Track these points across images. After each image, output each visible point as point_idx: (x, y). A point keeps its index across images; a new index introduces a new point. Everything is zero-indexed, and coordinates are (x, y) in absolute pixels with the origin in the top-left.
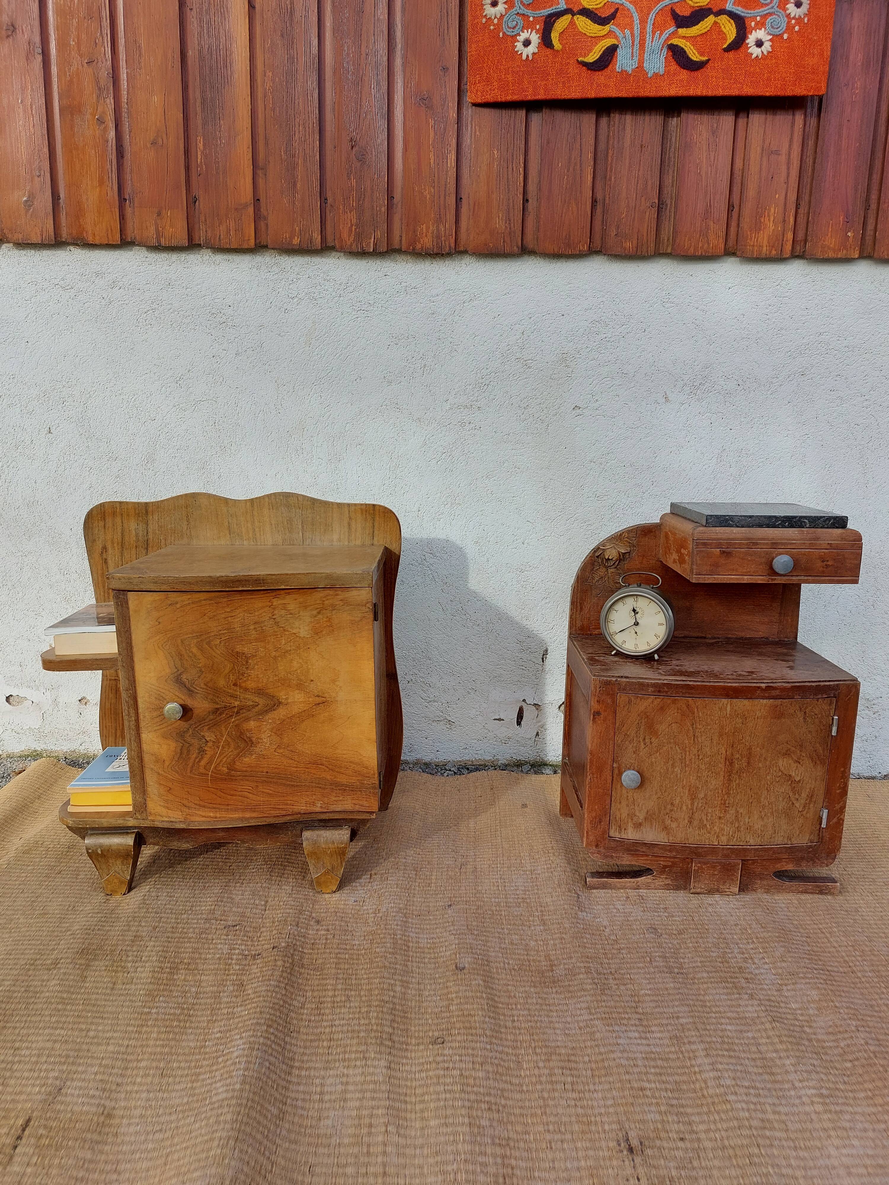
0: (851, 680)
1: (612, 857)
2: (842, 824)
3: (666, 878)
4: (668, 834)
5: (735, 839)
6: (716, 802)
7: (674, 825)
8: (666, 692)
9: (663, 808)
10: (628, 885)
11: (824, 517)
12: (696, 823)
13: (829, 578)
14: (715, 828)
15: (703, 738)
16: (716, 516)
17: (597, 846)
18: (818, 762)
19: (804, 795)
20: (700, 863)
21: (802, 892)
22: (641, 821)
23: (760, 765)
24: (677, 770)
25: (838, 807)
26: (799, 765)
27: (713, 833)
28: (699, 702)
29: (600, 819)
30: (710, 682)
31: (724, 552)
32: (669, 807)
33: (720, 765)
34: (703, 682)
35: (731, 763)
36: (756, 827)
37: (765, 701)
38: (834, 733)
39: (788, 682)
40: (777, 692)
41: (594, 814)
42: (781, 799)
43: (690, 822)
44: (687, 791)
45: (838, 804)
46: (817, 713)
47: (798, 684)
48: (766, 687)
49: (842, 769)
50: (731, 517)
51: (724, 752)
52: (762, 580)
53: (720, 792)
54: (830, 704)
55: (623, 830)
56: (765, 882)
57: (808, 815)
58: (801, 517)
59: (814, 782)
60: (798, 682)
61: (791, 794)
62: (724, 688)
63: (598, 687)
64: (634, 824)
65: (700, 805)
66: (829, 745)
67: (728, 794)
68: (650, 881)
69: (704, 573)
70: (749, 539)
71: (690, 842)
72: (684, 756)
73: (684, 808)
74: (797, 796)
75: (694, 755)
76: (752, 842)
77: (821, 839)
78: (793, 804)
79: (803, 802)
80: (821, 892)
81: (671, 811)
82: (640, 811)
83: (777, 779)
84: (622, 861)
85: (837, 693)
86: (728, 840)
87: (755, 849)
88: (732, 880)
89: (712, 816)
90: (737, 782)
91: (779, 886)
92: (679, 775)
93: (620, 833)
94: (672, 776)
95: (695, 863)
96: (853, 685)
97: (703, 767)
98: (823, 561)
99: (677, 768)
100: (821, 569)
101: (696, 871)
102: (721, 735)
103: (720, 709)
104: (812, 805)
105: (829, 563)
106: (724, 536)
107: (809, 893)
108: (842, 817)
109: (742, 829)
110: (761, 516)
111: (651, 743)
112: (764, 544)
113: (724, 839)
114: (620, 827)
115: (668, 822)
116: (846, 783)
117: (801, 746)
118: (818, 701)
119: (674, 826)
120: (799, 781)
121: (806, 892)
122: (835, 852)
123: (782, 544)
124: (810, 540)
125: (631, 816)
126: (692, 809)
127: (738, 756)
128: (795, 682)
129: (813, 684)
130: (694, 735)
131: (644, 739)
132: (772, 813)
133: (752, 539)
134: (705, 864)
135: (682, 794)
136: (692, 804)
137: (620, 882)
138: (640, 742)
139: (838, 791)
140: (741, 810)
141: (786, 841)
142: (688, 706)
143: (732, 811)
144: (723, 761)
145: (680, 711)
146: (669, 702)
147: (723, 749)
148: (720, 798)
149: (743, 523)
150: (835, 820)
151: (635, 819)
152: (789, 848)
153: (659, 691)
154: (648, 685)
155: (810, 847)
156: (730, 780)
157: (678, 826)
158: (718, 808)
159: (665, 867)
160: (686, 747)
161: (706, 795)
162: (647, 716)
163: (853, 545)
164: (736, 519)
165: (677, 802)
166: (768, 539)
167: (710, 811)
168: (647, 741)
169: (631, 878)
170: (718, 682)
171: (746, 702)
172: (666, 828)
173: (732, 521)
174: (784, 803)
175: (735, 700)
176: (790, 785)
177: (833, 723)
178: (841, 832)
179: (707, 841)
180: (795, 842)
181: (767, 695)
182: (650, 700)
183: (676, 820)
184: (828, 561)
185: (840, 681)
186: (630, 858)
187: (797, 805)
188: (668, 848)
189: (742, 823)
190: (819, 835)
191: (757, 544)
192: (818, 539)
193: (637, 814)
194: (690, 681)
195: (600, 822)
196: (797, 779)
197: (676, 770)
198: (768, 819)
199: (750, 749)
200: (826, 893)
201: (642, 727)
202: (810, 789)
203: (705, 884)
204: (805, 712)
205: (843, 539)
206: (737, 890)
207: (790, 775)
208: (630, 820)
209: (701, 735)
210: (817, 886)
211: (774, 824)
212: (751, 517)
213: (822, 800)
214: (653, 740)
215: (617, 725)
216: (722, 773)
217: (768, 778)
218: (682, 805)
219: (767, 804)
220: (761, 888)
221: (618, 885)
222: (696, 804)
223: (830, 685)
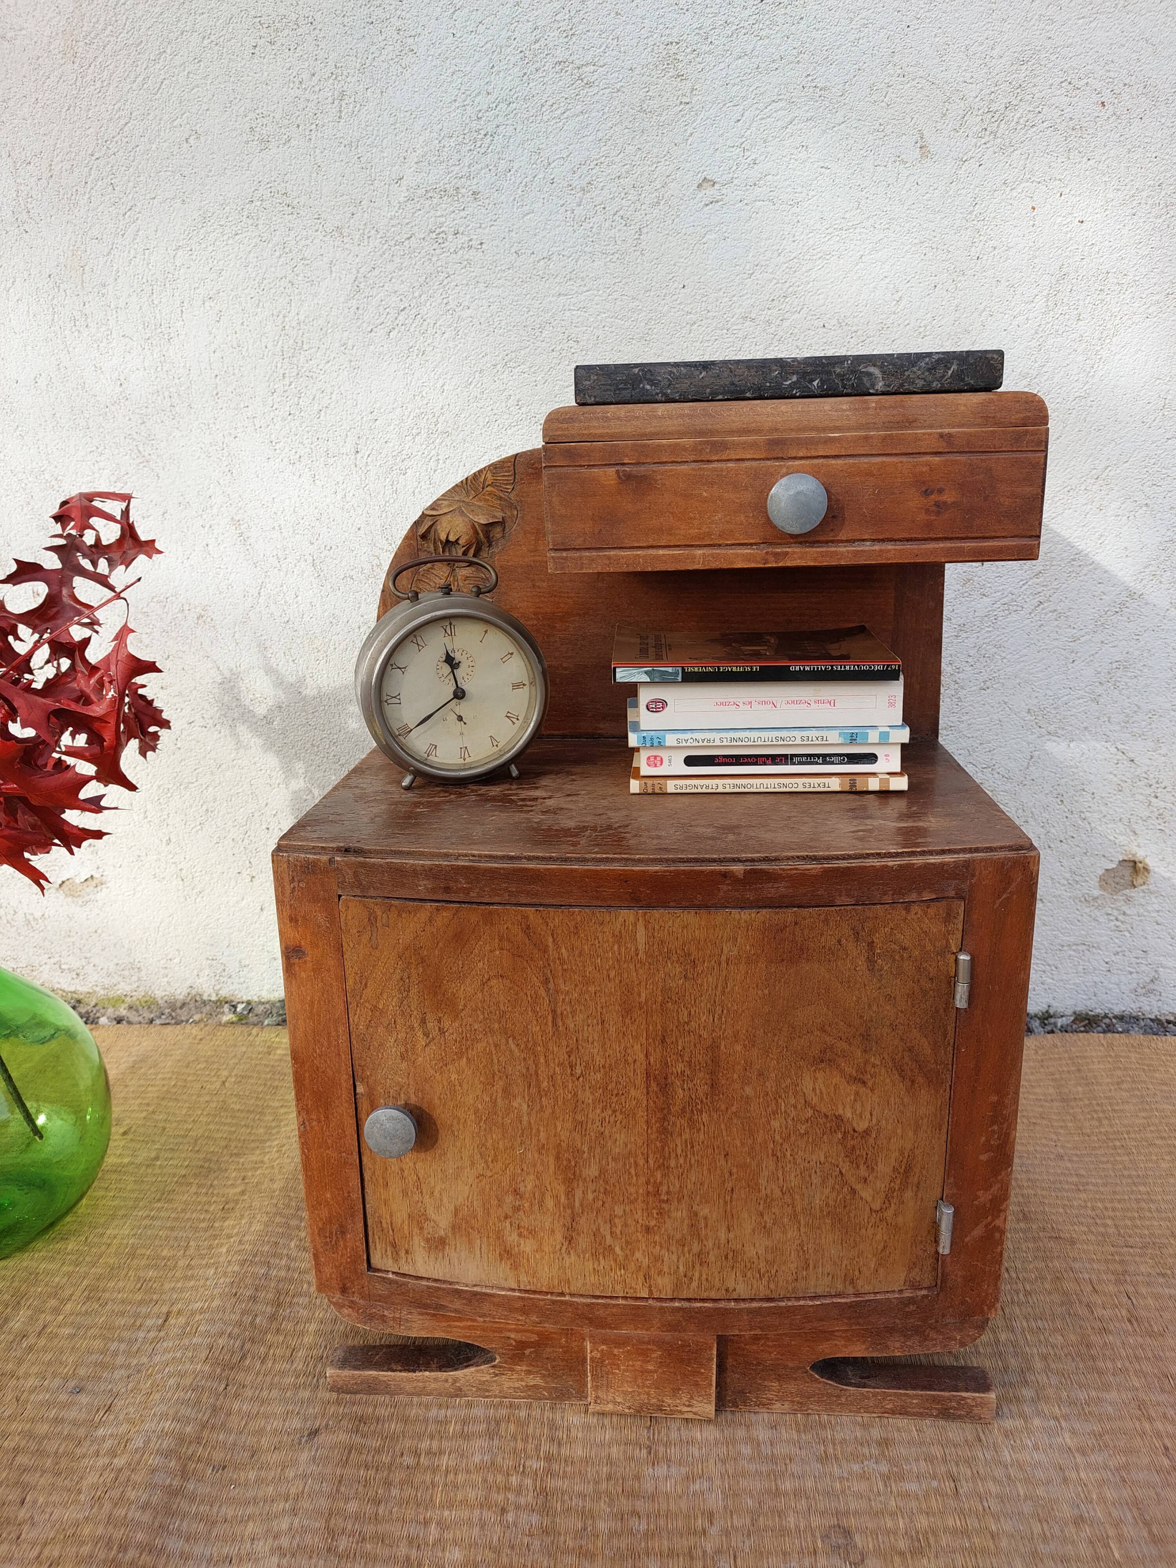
0: (1011, 848)
1: (383, 1319)
2: (1001, 1242)
3: (529, 1372)
4: (515, 1267)
5: (694, 1284)
6: (632, 1190)
7: (528, 1246)
8: (467, 891)
9: (494, 1202)
10: (433, 1386)
11: (929, 354)
12: (583, 1242)
13: (948, 544)
14: (638, 1255)
15: (580, 1017)
16: (601, 367)
17: (344, 1290)
18: (921, 1080)
19: (884, 1168)
20: (604, 1342)
21: (893, 1412)
22: (442, 1233)
23: (748, 1090)
24: (520, 1104)
25: (984, 1197)
26: (862, 1090)
27: (632, 1266)
28: (557, 918)
29: (341, 1226)
30: (585, 860)
31: (629, 477)
32: (509, 1199)
33: (633, 1092)
34: (566, 860)
35: (665, 1087)
36: (751, 1252)
37: (745, 915)
38: (961, 1000)
39: (815, 858)
40: (782, 888)
41: (324, 1213)
42: (816, 1180)
43: (570, 1240)
44: (552, 1160)
45: (986, 1190)
46: (907, 943)
47: (843, 864)
48: (746, 872)
49: (994, 1098)
50: (648, 371)
51: (641, 1056)
52: (748, 558)
53: (641, 1162)
54: (949, 918)
55: (402, 1253)
56: (792, 1387)
57: (900, 1219)
58: (860, 359)
59: (911, 1134)
60: (844, 858)
61: (845, 1167)
62: (624, 878)
63: (287, 880)
64: (427, 1240)
65: (590, 1196)
66: (951, 1034)
67: (663, 1166)
68: (488, 1377)
69: (579, 542)
70: (701, 433)
71: (573, 1289)
72: (532, 1068)
73: (550, 1203)
74: (863, 1171)
75: (560, 1064)
76: (742, 1290)
77: (941, 1283)
78: (853, 1191)
79: (881, 1185)
80: (946, 1414)
81: (517, 1209)
82: (438, 1208)
83: (802, 1129)
84: (409, 1329)
85: (965, 886)
86: (677, 1286)
87: (750, 1311)
88: (697, 1384)
89: (626, 1225)
90: (686, 1136)
91: (829, 1395)
92: (525, 1118)
93: (396, 1259)
94: (508, 1121)
95: (594, 1343)
96: (1015, 862)
97: (587, 1096)
98: (926, 493)
99: (519, 1100)
100: (922, 517)
101: (598, 1363)
102: (627, 1011)
103: (618, 938)
104: (909, 1194)
105: (948, 497)
106: (628, 428)
107: (914, 1414)
108: (998, 1222)
109: (712, 1258)
110: (738, 362)
111: (442, 1031)
112: (745, 446)
113: (664, 1285)
114: (394, 1245)
115: (512, 1238)
116: (1007, 1135)
117: (866, 1037)
118: (907, 909)
119: (528, 1249)
120: (867, 1132)
121: (903, 1412)
122: (982, 1312)
123: (798, 442)
124: (887, 426)
125: (419, 1219)
126: (572, 1207)
127: (680, 1067)
128: (837, 858)
129: (891, 863)
130: (554, 1011)
131: (423, 1022)
132: (794, 1216)
133: (712, 433)
134: (620, 1342)
135: (540, 1168)
136: (569, 1193)
137: (409, 1380)
138: (412, 1028)
139: (984, 1157)
140: (704, 1211)
141: (840, 1287)
142: (527, 929)
143: (680, 1213)
144: (640, 1080)
145: (506, 944)
146: (474, 918)
147: (637, 1047)
148: (642, 1180)
149: (684, 385)
150: (978, 1232)
151: (428, 1227)
152: (850, 1306)
153: (447, 890)
154: (415, 872)
155: (911, 1301)
156: (664, 1131)
157: (540, 1249)
158: (640, 1205)
159: (522, 1345)
160: (535, 1044)
161: (602, 1171)
162: (423, 960)
163: (1018, 438)
164: (662, 376)
165: (530, 1187)
166: (758, 431)
167: (619, 1210)
168: (430, 1025)
169: (440, 1369)
170: (607, 860)
171: (689, 917)
172: (507, 1254)
173: (652, 382)
174: (827, 1191)
175: (656, 913)
176: (842, 1142)
177: (956, 975)
178: (998, 1260)
179: (618, 1288)
180: (867, 1288)
181: (750, 895)
182: (423, 916)
183: (532, 1232)
184: (940, 491)
185: (977, 850)
186: (427, 1324)
187: (866, 1193)
188: (519, 1304)
189: (710, 1244)
190: (935, 1269)
191: (724, 446)
192: (910, 423)
193: (431, 1213)
194: (529, 859)
195: (343, 1233)
196: (862, 1126)
197: (515, 1104)
198: (784, 1232)
199: (714, 1047)
200: (960, 1417)
201: (414, 990)
202: (902, 1153)
203: (625, 1393)
204: (871, 945)
205: (987, 419)
206: (709, 1409)
207: (839, 1118)
208: (416, 1230)
209: (574, 1013)
210: (935, 1399)
211: (801, 1245)
212: (706, 366)
213: (939, 1179)
214: (446, 1023)
215: (350, 982)
216: (641, 1114)
217: (775, 1124)
218: (544, 1195)
219: (777, 1193)
220: (781, 1399)
221: (408, 1387)
222: (578, 1194)
223: (942, 865)
